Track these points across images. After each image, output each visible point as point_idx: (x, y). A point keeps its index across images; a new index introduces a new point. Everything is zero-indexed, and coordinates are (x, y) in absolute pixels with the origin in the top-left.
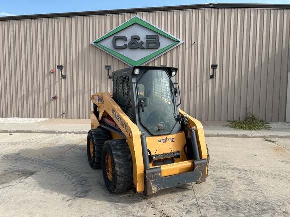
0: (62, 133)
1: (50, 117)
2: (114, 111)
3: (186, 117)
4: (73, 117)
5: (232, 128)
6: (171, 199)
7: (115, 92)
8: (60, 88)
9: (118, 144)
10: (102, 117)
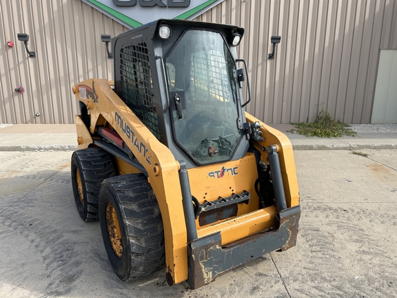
0: (33, 150)
1: (15, 122)
2: (119, 117)
3: (259, 127)
4: (52, 122)
5: (302, 135)
6: (237, 284)
7: (119, 79)
8: (27, 73)
9: (129, 187)
10: (97, 127)
